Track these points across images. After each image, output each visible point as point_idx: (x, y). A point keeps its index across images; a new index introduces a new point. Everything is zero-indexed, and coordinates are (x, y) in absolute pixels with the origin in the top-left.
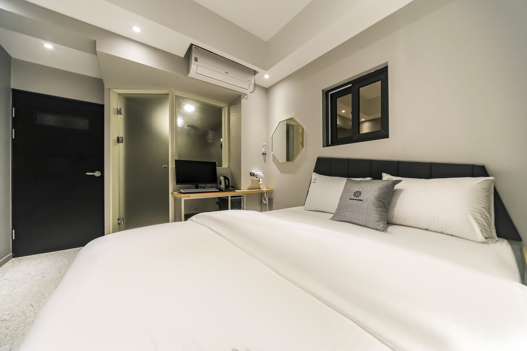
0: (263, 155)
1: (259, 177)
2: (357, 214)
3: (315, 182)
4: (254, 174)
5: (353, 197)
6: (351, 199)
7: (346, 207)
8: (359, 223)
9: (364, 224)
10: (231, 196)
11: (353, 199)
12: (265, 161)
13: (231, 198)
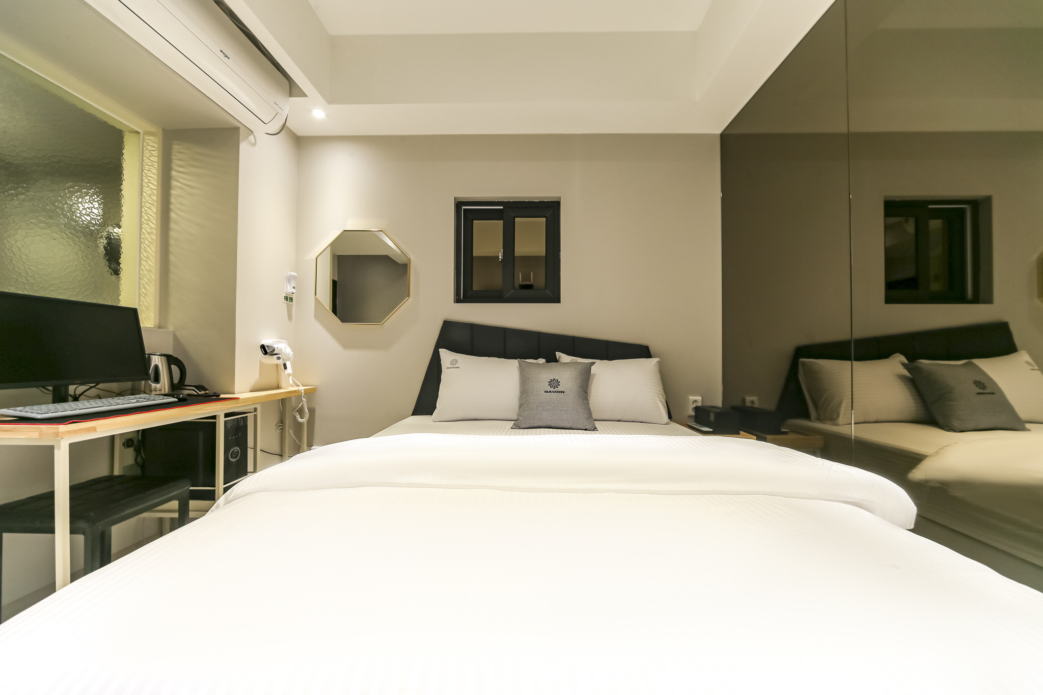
0: (285, 301)
1: (284, 357)
2: (559, 413)
3: (457, 368)
4: (274, 350)
5: (549, 389)
6: (547, 392)
7: (541, 405)
8: (561, 425)
9: (569, 425)
10: (225, 414)
11: (550, 392)
12: (290, 317)
13: (225, 417)
